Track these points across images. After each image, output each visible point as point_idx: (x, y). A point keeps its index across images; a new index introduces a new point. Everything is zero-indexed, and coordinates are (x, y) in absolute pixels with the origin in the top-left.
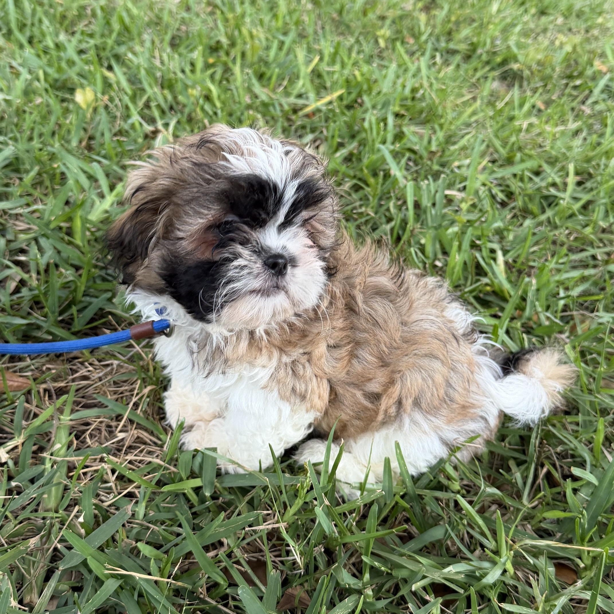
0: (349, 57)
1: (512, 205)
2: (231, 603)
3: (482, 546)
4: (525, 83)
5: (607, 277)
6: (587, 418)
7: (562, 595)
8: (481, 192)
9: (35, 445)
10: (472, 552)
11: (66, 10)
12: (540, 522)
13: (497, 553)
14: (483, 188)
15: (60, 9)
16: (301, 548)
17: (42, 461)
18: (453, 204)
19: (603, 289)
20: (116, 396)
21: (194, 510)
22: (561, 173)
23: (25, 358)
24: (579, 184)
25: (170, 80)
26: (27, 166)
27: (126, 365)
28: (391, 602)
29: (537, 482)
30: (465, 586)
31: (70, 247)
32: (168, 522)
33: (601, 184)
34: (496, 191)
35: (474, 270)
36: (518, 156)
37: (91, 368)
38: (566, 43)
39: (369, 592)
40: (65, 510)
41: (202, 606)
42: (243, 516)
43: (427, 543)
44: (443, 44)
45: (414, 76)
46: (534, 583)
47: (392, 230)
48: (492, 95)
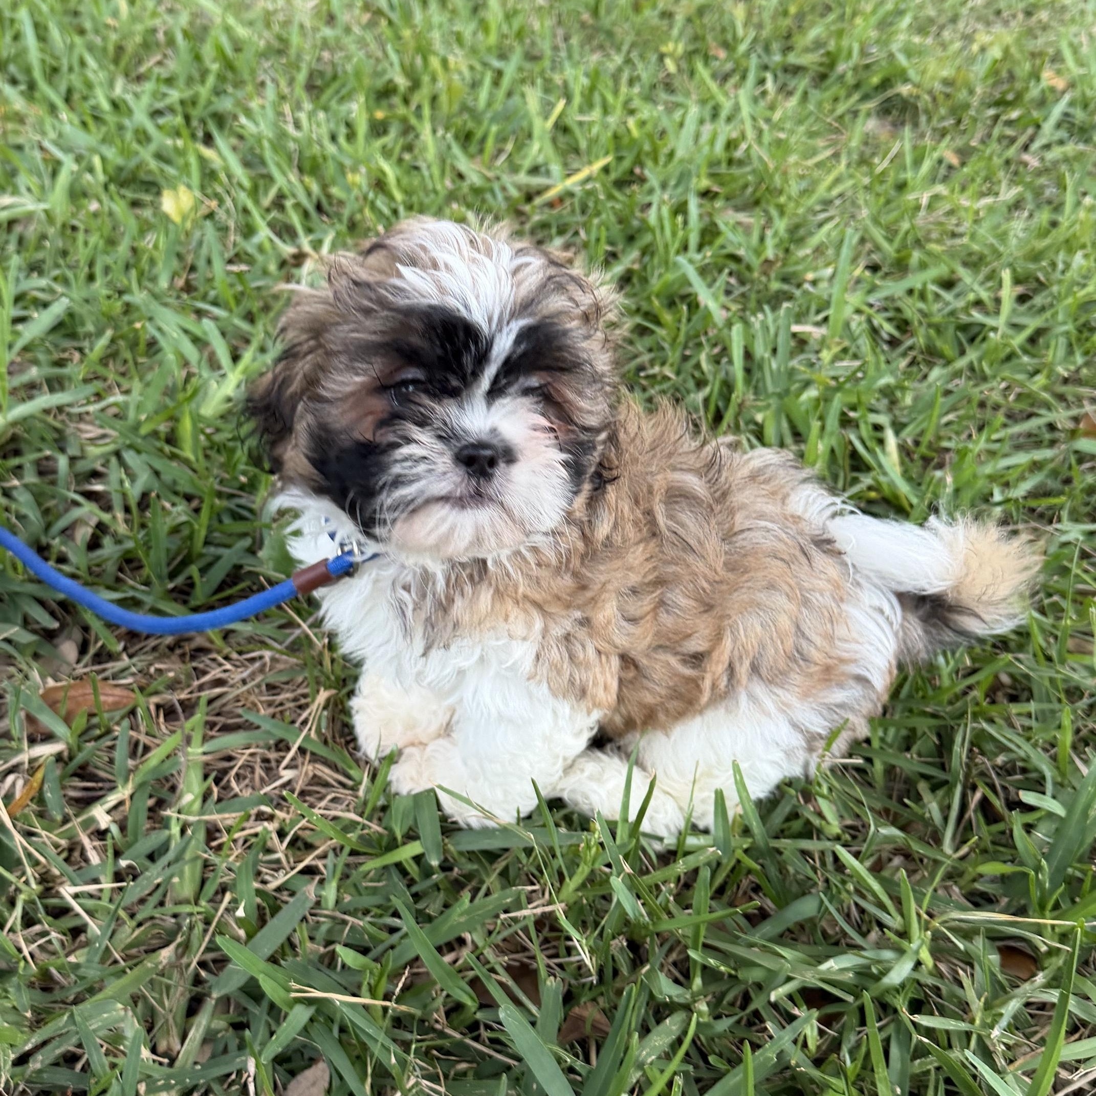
0: (616, 92)
1: (909, 343)
2: (485, 1034)
3: (881, 925)
4: (923, 119)
5: (1073, 460)
6: (1046, 706)
7: (1011, 998)
8: (853, 325)
9: (151, 796)
10: (864, 935)
11: (124, 37)
12: (974, 880)
13: (904, 934)
14: (856, 317)
15: (114, 37)
16: (591, 943)
17: (165, 823)
18: (807, 348)
19: (1068, 481)
20: (271, 710)
21: (415, 889)
22: (990, 284)
23: (119, 654)
24: (1022, 299)
25: (314, 158)
26: (90, 327)
27: (284, 657)
28: (738, 1022)
29: (967, 816)
30: (856, 991)
31: (174, 464)
32: (375, 911)
33: (1058, 298)
34: (879, 320)
35: (848, 462)
36: (916, 256)
37: (228, 666)
38: (992, 44)
39: (703, 1007)
40: (211, 901)
41: (439, 1042)
42: (495, 896)
43: (790, 925)
44: (777, 58)
45: (729, 119)
46: (966, 982)
47: (706, 401)
48: (866, 143)
